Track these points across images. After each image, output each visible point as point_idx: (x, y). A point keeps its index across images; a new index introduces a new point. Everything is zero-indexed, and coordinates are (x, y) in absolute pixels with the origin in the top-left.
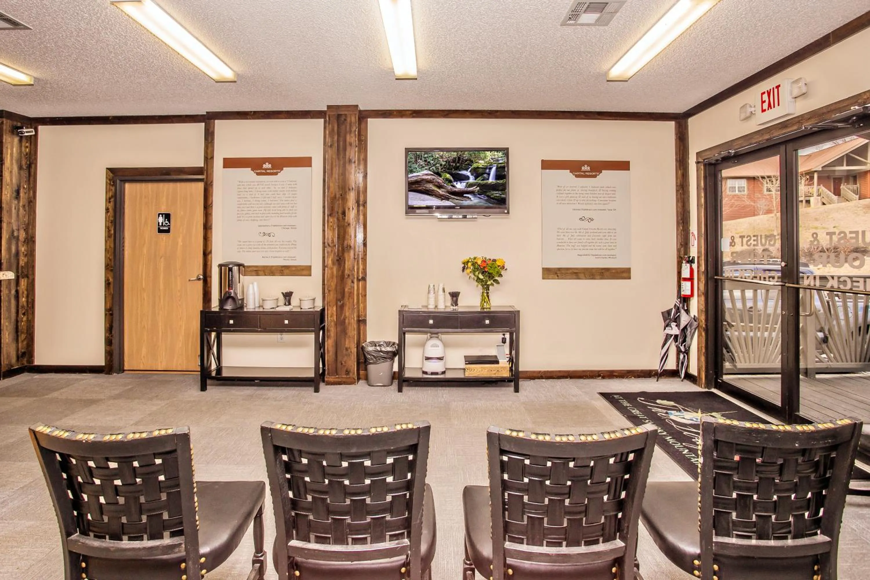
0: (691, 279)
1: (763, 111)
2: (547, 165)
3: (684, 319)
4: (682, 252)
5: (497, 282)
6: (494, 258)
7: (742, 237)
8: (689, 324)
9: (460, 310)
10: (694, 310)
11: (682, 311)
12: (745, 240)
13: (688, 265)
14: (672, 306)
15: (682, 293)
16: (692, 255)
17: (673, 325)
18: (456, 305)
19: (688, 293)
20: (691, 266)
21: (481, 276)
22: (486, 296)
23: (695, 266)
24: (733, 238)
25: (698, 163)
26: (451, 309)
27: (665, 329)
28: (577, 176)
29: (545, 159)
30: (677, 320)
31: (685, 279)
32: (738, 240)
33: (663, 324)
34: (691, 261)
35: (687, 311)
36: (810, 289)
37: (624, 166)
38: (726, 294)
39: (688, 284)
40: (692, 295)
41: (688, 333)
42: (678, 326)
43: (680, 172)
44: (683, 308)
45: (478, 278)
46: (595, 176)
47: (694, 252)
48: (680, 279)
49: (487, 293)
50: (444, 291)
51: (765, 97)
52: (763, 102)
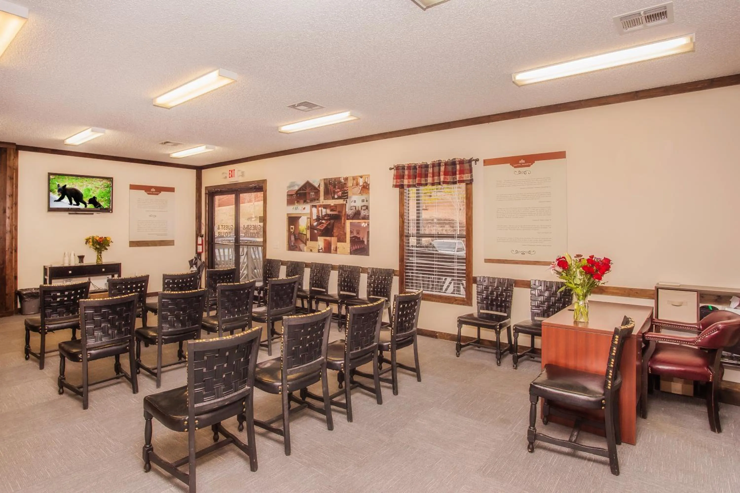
0: (202, 245)
1: (230, 177)
2: (133, 187)
3: (199, 263)
4: (198, 233)
5: (106, 249)
6: (105, 236)
7: (222, 226)
8: (201, 265)
9: (85, 265)
10: (203, 258)
11: (198, 260)
12: (223, 227)
13: (201, 238)
14: (193, 258)
15: (198, 251)
16: (202, 233)
17: (194, 266)
18: (82, 262)
19: (201, 251)
20: (202, 239)
21: (98, 246)
22: (99, 257)
23: (204, 238)
24: (219, 226)
25: (206, 194)
26: (79, 264)
27: (190, 268)
28: (149, 194)
29: (132, 184)
30: (196, 264)
31: (200, 245)
32: (221, 227)
33: (189, 266)
34: (202, 236)
35: (200, 259)
36: (248, 245)
37: (172, 190)
38: (217, 251)
39: (201, 247)
40: (202, 252)
41: (201, 269)
42: (196, 266)
43: (198, 195)
44: (198, 258)
45: (96, 248)
46: (157, 194)
47: (203, 232)
48: (197, 244)
49: (100, 255)
50: (74, 255)
51: (230, 173)
52: (230, 174)
